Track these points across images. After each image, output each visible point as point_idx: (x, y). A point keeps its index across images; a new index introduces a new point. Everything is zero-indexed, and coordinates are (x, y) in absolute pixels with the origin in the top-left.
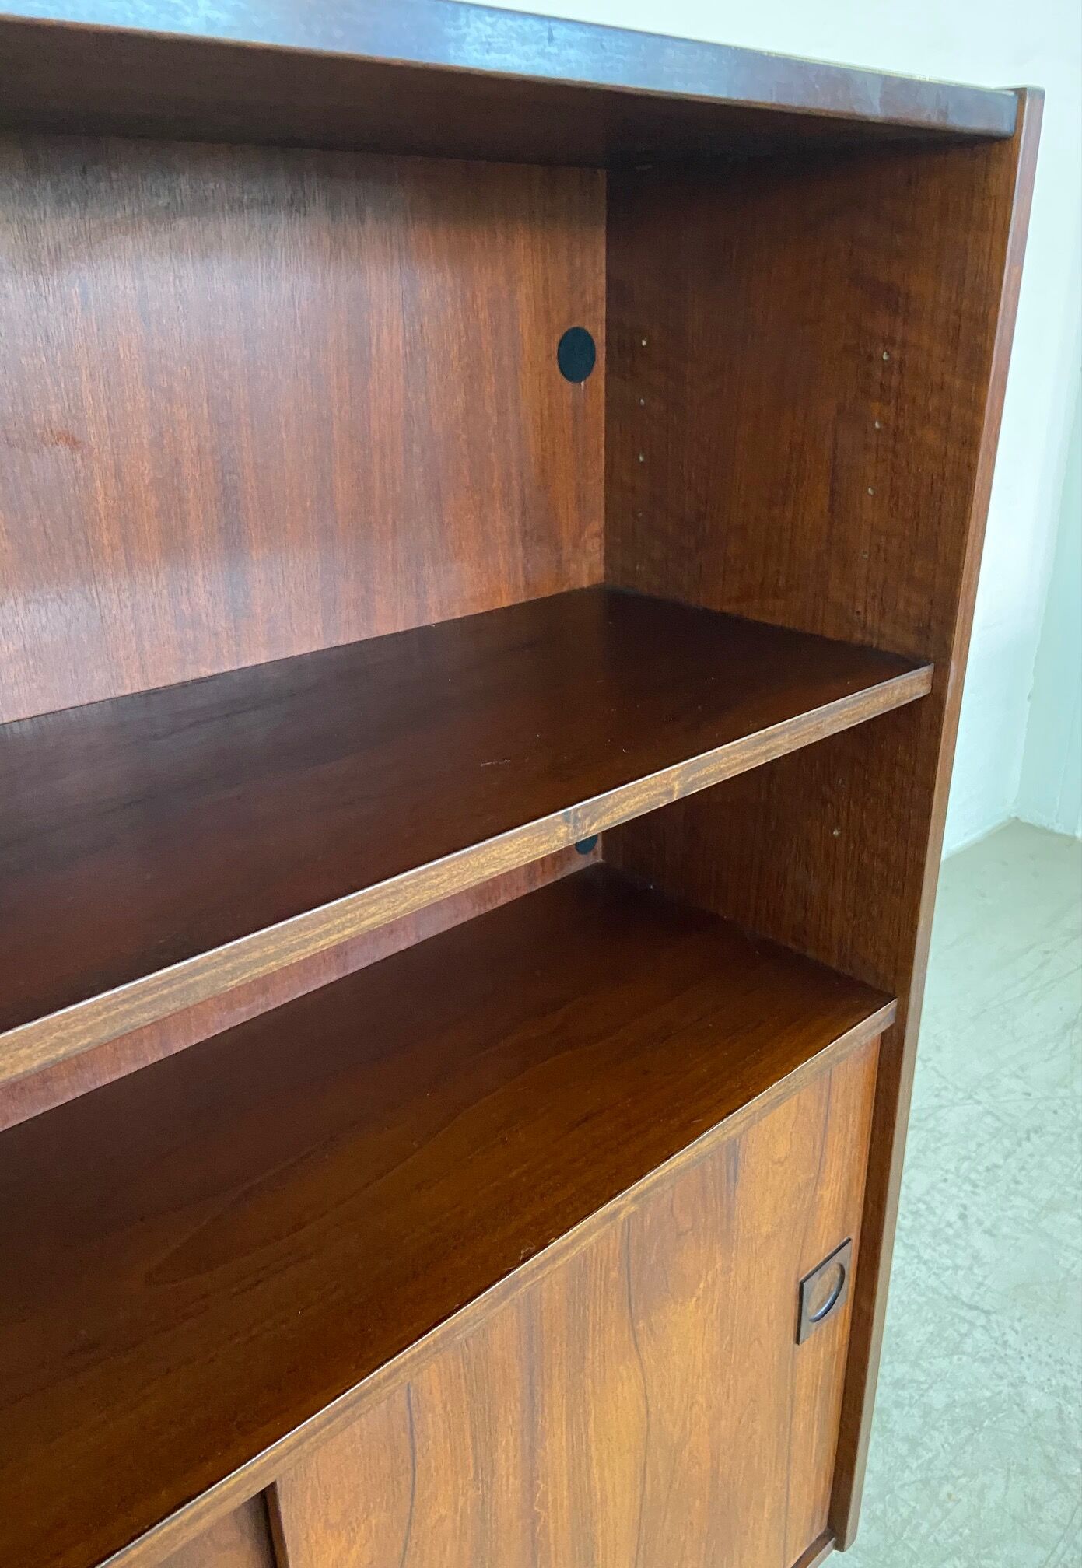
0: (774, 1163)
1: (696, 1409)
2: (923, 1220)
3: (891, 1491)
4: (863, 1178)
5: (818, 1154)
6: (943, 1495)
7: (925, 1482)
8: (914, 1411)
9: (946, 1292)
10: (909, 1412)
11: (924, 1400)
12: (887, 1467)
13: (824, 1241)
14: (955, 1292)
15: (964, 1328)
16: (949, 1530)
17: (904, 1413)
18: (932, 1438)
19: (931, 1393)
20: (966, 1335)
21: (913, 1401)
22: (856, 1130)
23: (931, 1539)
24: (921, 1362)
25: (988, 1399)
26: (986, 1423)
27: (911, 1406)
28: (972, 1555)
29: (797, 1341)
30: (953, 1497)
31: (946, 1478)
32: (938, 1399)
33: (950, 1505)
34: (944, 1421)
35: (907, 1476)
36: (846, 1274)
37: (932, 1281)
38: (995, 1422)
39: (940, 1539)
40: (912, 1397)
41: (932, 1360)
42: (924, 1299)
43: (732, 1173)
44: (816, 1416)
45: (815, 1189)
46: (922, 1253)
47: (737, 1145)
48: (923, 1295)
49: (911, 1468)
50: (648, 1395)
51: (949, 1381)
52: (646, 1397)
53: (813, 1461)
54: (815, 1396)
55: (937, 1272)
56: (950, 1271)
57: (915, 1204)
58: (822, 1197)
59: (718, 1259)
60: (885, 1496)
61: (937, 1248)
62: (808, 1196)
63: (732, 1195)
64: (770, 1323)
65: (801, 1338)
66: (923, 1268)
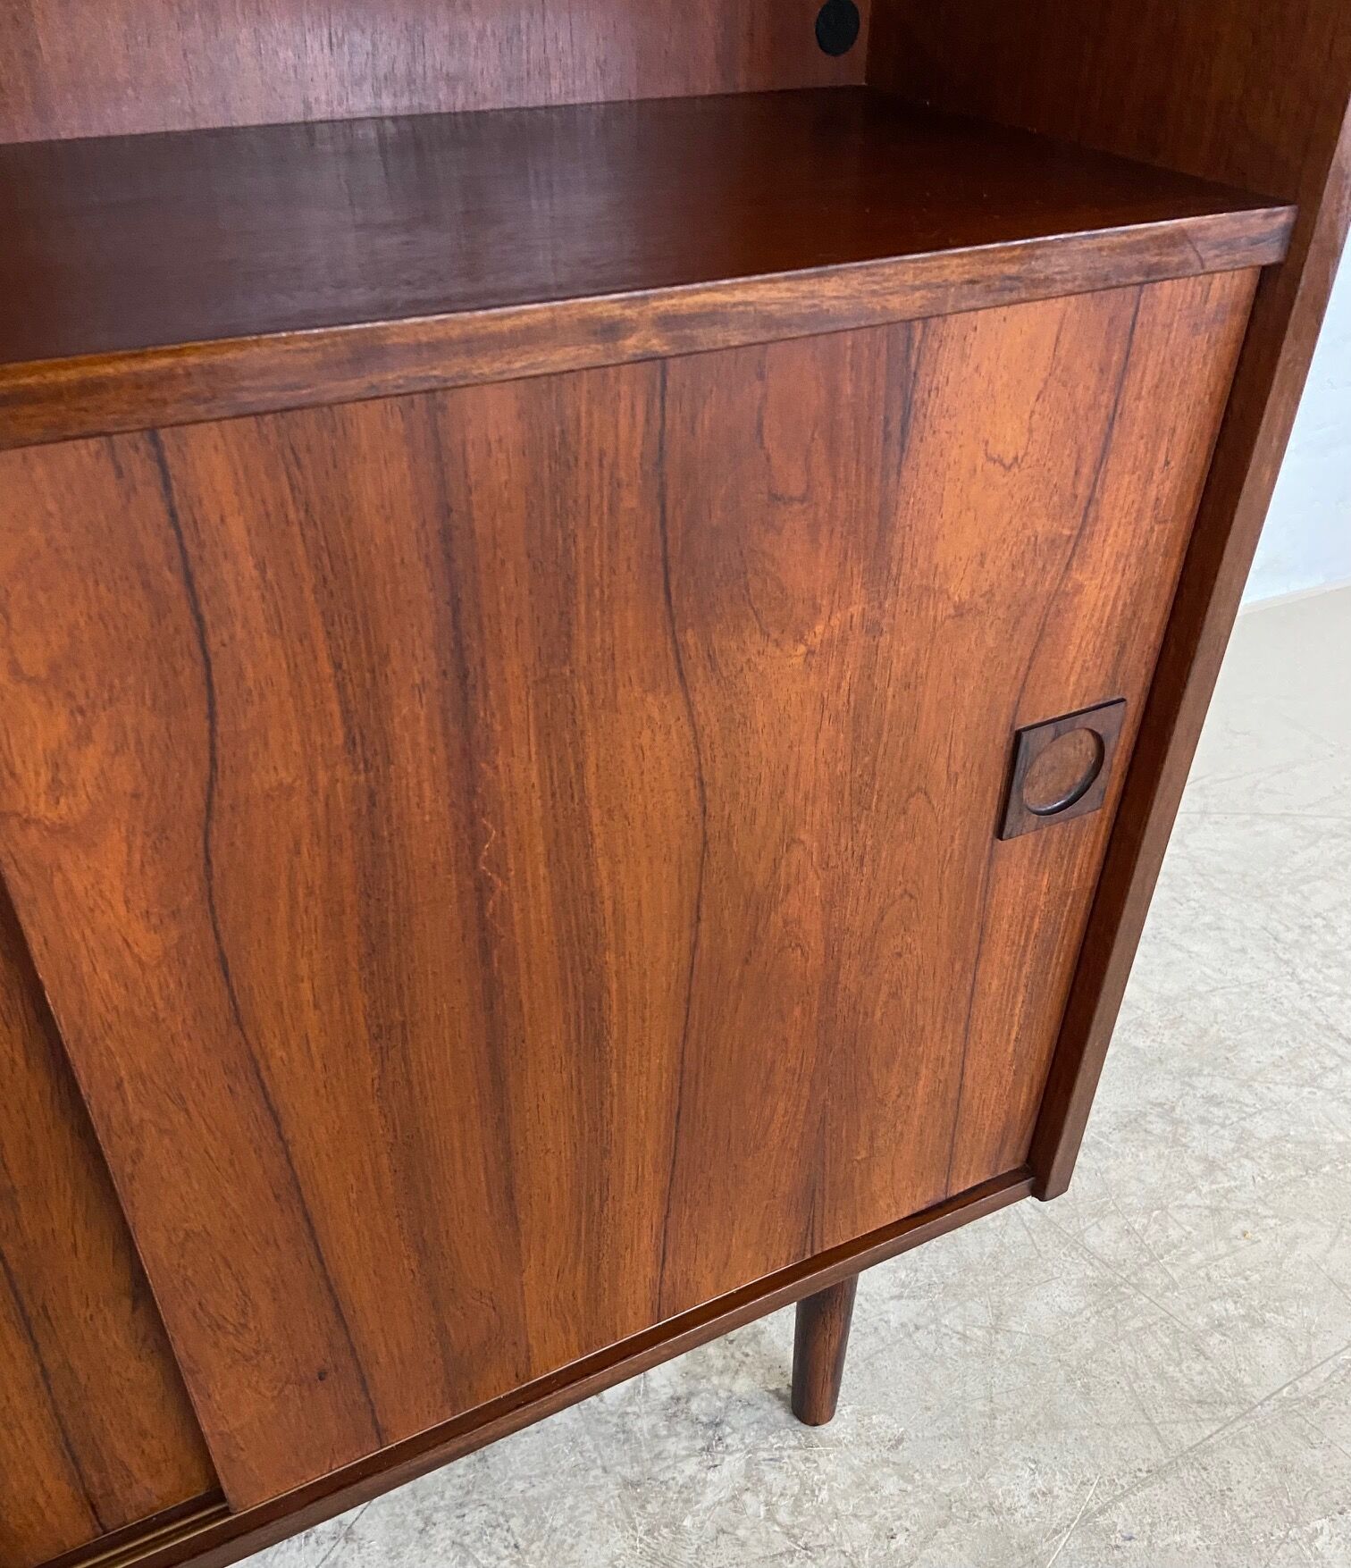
0: (990, 458)
1: (797, 853)
2: (1314, 938)
3: (1163, 1208)
4: (1166, 593)
5: (1082, 490)
6: (1235, 1230)
7: (1215, 1211)
8: (1226, 1133)
9: (1320, 1018)
10: (1217, 1131)
11: (1247, 1124)
12: (1166, 1182)
13: (1073, 679)
14: (1331, 1021)
15: (1330, 1062)
16: (1231, 1268)
17: (1211, 1131)
18: (1241, 1166)
19: (1258, 1119)
20: (1331, 1069)
21: (1228, 1122)
22: (1168, 485)
23: (1202, 1273)
24: (1256, 1085)
25: (1339, 1145)
26: (1327, 1168)
27: (1223, 1126)
28: (1255, 1303)
29: (999, 833)
30: (1249, 1235)
31: (1247, 1213)
32: (1264, 1128)
33: (1243, 1243)
34: (1265, 1152)
35: (1191, 1198)
36: (1107, 758)
37: (1305, 1005)
38: (1339, 1171)
39: (1215, 1274)
40: (1227, 1117)
41: (1271, 1086)
42: (1284, 1020)
43: (895, 427)
44: (1023, 980)
45: (1068, 566)
46: (1299, 971)
47: (913, 369)
48: (1285, 1015)
49: (1200, 1191)
50: (706, 779)
51: (1289, 1113)
52: (702, 783)
53: (1010, 1049)
54: (1025, 946)
55: (1314, 994)
56: (1334, 998)
57: (1309, 918)
58: (1079, 588)
59: (855, 597)
60: (1152, 1211)
61: (1324, 970)
62: (1052, 570)
63: (893, 478)
64: (953, 779)
65: (1007, 829)
66: (1294, 985)
